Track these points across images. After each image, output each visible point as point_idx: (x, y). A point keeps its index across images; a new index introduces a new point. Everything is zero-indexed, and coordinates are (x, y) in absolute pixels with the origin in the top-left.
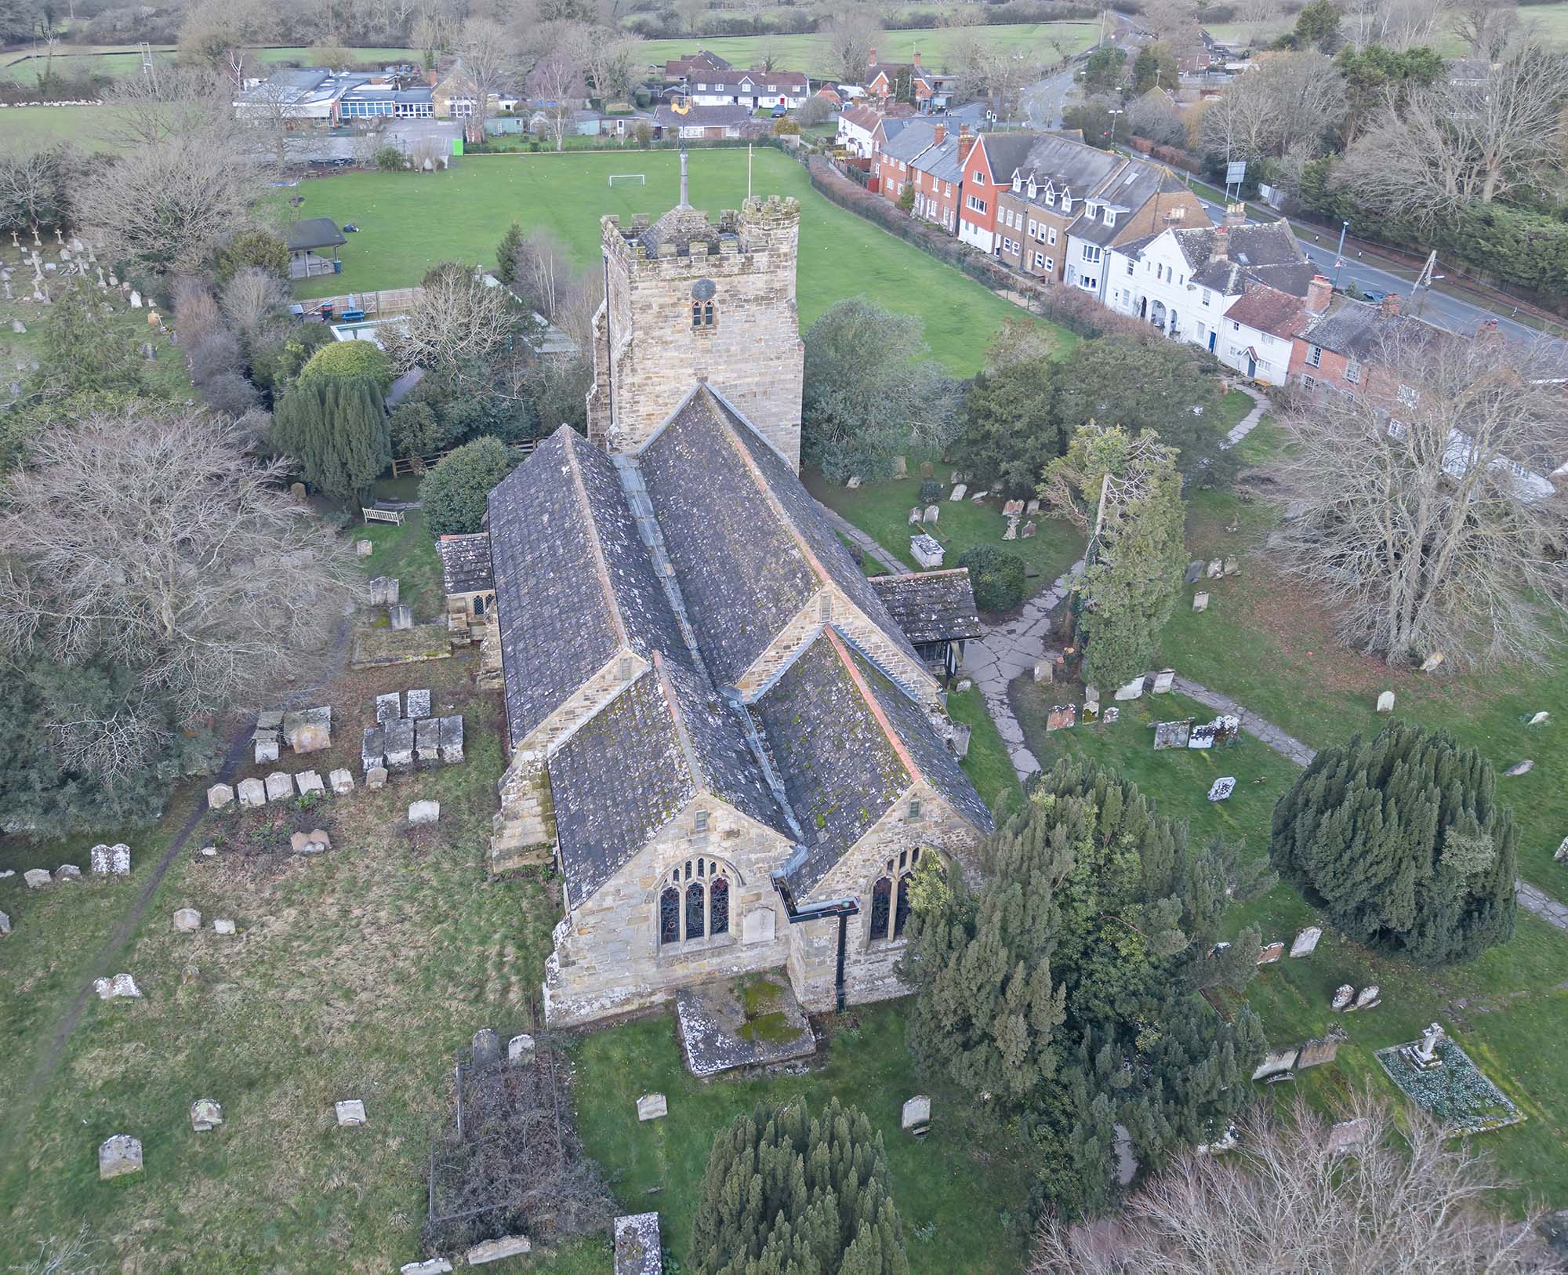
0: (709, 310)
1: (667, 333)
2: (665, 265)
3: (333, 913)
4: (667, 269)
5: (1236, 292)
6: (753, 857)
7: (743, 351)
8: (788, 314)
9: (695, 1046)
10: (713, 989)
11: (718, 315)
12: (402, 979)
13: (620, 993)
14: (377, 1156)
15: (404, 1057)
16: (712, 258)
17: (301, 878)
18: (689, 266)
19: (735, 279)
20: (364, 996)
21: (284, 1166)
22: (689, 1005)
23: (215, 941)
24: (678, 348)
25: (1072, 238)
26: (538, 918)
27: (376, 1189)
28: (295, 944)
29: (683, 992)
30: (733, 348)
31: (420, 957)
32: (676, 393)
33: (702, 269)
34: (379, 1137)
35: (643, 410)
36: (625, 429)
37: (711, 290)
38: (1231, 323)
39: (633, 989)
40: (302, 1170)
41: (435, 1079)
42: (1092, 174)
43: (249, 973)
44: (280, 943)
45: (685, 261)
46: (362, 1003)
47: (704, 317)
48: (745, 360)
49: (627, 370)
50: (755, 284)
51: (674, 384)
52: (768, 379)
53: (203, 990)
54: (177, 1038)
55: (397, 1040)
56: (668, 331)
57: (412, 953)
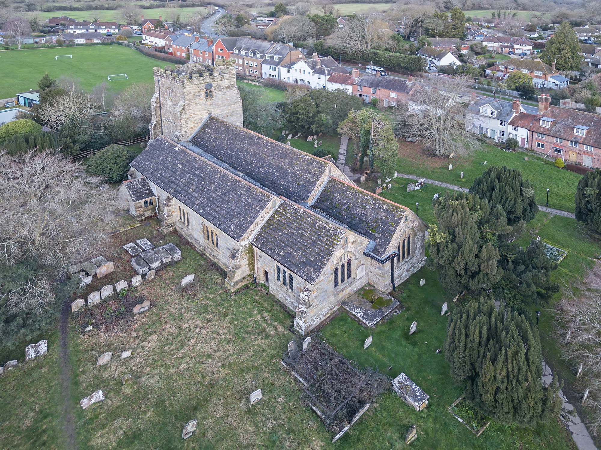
0: (211, 92)
1: (197, 101)
2: (195, 80)
3: (174, 330)
4: (196, 81)
5: (329, 75)
6: (359, 248)
7: (223, 103)
8: (236, 91)
9: (363, 318)
10: (352, 298)
11: (213, 94)
12: (229, 341)
13: (325, 311)
14: (279, 407)
15: (257, 368)
16: (211, 77)
17: (146, 323)
18: (204, 80)
19: (219, 82)
20: (218, 354)
21: (241, 431)
22: (349, 306)
23: (124, 362)
24: (201, 105)
25: (263, 65)
26: (265, 301)
27: (289, 419)
28: (166, 348)
29: (344, 303)
30: (219, 103)
31: (229, 331)
32: (201, 119)
33: (208, 80)
34: (273, 400)
35: (189, 126)
36: (183, 133)
37: (211, 86)
38: (330, 83)
39: (328, 308)
40: (250, 428)
41: (276, 369)
42: (264, 47)
43: (153, 368)
44: (159, 351)
45: (202, 78)
46: (219, 358)
47: (209, 95)
48: (224, 106)
49: (183, 114)
50: (225, 83)
51: (200, 116)
52: (232, 111)
53: (136, 383)
54: (140, 408)
55: (248, 363)
56: (197, 100)
57: (225, 331)
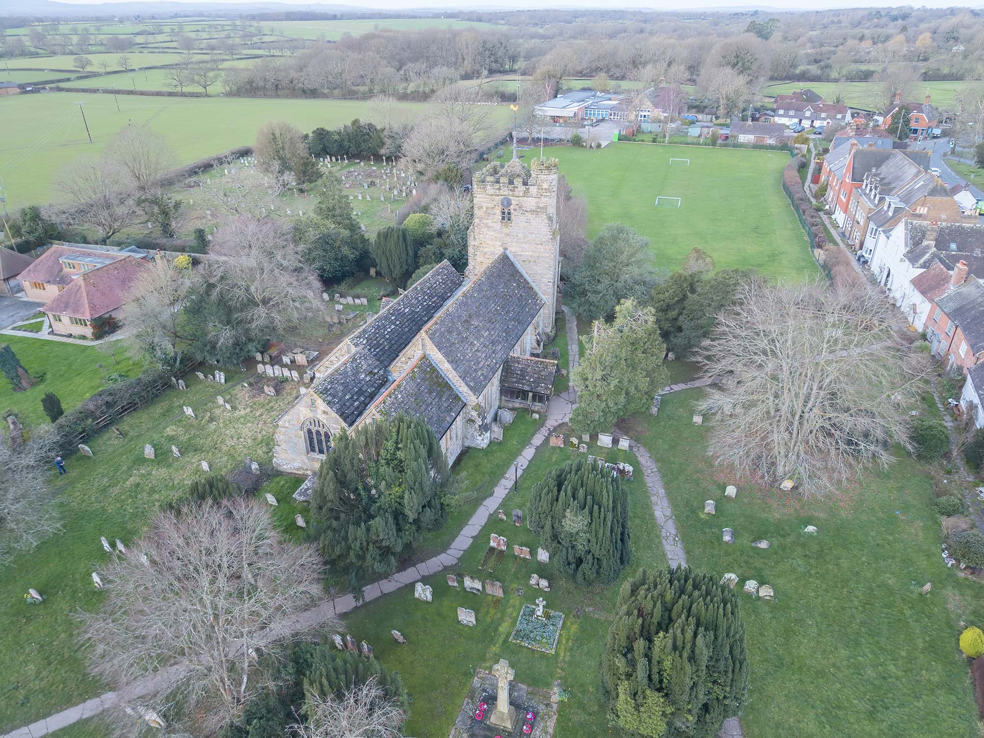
0: (509, 213)
1: (490, 222)
2: (488, 187)
3: (258, 414)
4: (490, 189)
5: (923, 267)
6: (334, 426)
7: (524, 238)
8: (546, 221)
9: (302, 489)
11: (513, 216)
16: (510, 186)
17: (260, 401)
18: (499, 189)
19: (521, 199)
24: (494, 231)
25: (871, 221)
28: (241, 419)
30: (520, 235)
32: (493, 253)
33: (505, 191)
35: (478, 259)
36: (471, 267)
37: (509, 203)
39: (300, 465)
42: (901, 181)
44: (238, 417)
45: (497, 186)
46: (240, 441)
47: (506, 216)
48: (525, 243)
49: (472, 238)
50: (530, 203)
51: (492, 249)
52: (536, 254)
